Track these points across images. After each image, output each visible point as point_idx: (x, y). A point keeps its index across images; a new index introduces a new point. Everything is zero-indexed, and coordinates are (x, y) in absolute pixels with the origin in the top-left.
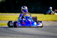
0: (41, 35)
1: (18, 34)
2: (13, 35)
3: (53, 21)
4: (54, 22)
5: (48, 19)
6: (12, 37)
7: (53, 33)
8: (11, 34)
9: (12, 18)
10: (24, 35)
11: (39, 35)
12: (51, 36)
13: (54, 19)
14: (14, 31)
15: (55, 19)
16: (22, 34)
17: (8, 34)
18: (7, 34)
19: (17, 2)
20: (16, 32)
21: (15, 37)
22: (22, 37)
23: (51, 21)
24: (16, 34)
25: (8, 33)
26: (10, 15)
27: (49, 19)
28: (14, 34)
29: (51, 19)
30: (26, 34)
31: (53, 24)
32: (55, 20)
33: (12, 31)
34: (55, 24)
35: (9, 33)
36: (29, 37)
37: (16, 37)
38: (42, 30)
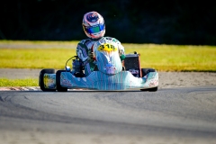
1: (43, 120)
2: (25, 123)
3: (176, 71)
4: (182, 75)
5: (156, 64)
6: (23, 130)
7: (176, 115)
8: (18, 120)
9: (22, 58)
10: (67, 122)
11: (124, 123)
13: (181, 64)
14: (30, 109)
15: (186, 64)
16: (59, 121)
17: (8, 118)
18: (5, 118)
20: (36, 111)
22: (59, 131)
25: (6, 115)
26: (13, 48)
27: (162, 64)
28: (31, 118)
29: (171, 64)
31: (179, 83)
32: (185, 68)
34: (183, 83)
35: (12, 116)
36: (85, 132)
37: (38, 130)
38: (137, 104)
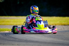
0: (48, 42)
12: (59, 44)
19: (18, 3)
21: (15, 45)
23: (60, 26)
24: (18, 41)
30: (29, 41)
33: (13, 37)
